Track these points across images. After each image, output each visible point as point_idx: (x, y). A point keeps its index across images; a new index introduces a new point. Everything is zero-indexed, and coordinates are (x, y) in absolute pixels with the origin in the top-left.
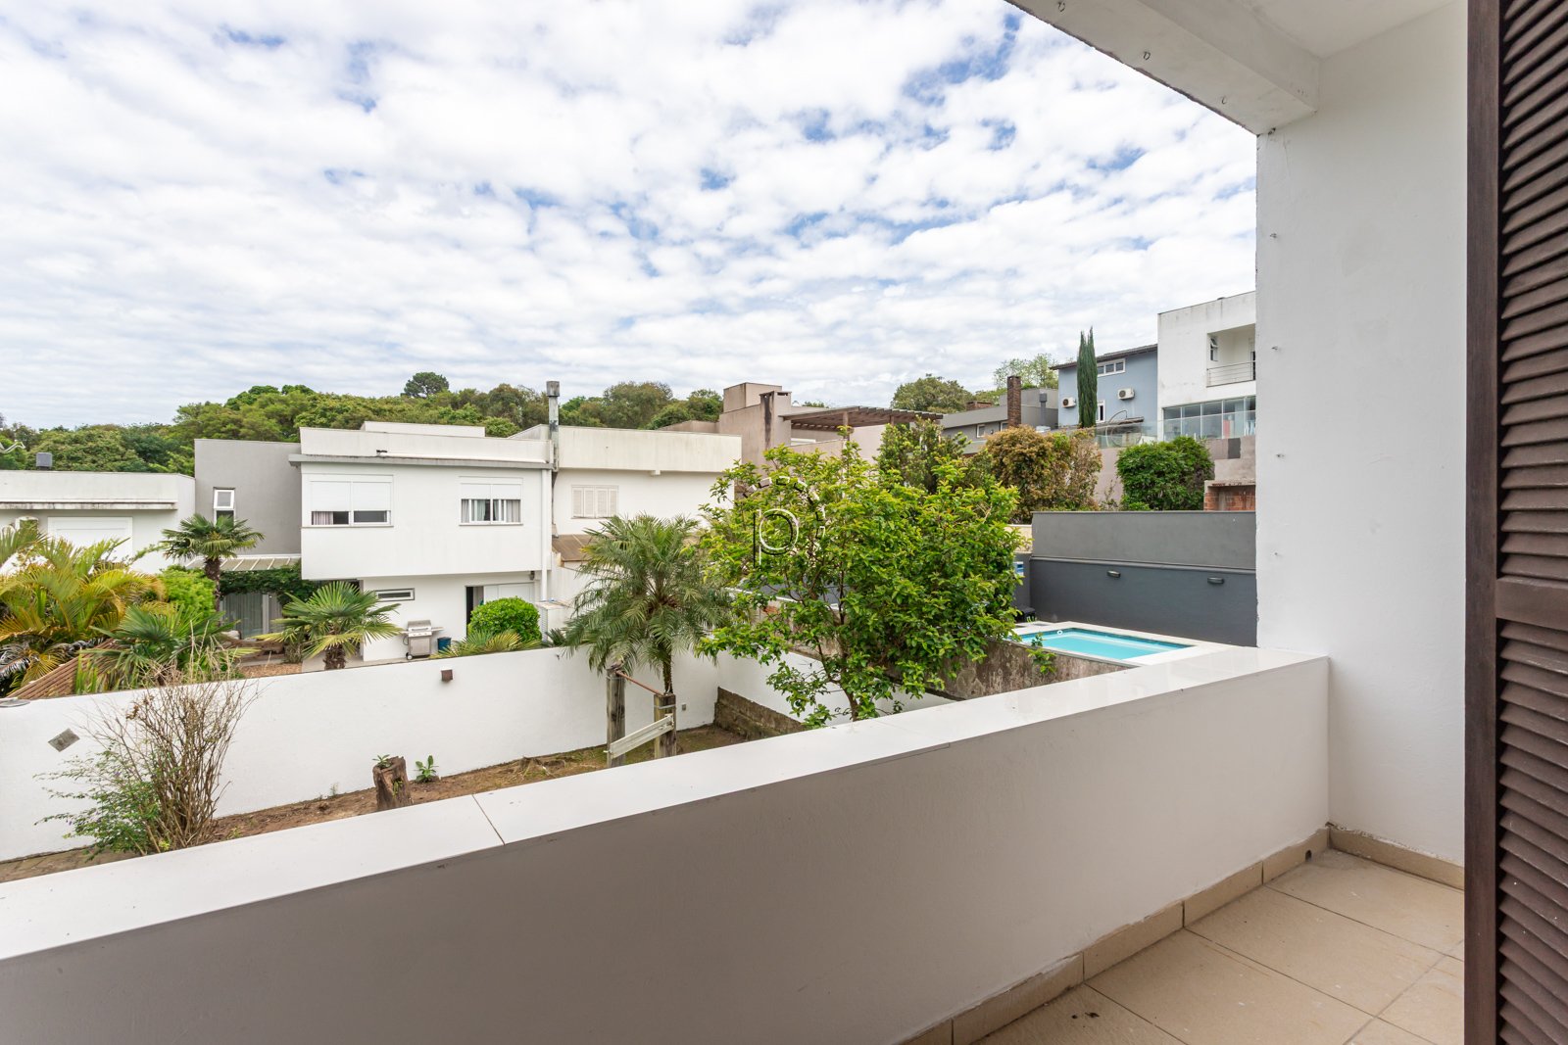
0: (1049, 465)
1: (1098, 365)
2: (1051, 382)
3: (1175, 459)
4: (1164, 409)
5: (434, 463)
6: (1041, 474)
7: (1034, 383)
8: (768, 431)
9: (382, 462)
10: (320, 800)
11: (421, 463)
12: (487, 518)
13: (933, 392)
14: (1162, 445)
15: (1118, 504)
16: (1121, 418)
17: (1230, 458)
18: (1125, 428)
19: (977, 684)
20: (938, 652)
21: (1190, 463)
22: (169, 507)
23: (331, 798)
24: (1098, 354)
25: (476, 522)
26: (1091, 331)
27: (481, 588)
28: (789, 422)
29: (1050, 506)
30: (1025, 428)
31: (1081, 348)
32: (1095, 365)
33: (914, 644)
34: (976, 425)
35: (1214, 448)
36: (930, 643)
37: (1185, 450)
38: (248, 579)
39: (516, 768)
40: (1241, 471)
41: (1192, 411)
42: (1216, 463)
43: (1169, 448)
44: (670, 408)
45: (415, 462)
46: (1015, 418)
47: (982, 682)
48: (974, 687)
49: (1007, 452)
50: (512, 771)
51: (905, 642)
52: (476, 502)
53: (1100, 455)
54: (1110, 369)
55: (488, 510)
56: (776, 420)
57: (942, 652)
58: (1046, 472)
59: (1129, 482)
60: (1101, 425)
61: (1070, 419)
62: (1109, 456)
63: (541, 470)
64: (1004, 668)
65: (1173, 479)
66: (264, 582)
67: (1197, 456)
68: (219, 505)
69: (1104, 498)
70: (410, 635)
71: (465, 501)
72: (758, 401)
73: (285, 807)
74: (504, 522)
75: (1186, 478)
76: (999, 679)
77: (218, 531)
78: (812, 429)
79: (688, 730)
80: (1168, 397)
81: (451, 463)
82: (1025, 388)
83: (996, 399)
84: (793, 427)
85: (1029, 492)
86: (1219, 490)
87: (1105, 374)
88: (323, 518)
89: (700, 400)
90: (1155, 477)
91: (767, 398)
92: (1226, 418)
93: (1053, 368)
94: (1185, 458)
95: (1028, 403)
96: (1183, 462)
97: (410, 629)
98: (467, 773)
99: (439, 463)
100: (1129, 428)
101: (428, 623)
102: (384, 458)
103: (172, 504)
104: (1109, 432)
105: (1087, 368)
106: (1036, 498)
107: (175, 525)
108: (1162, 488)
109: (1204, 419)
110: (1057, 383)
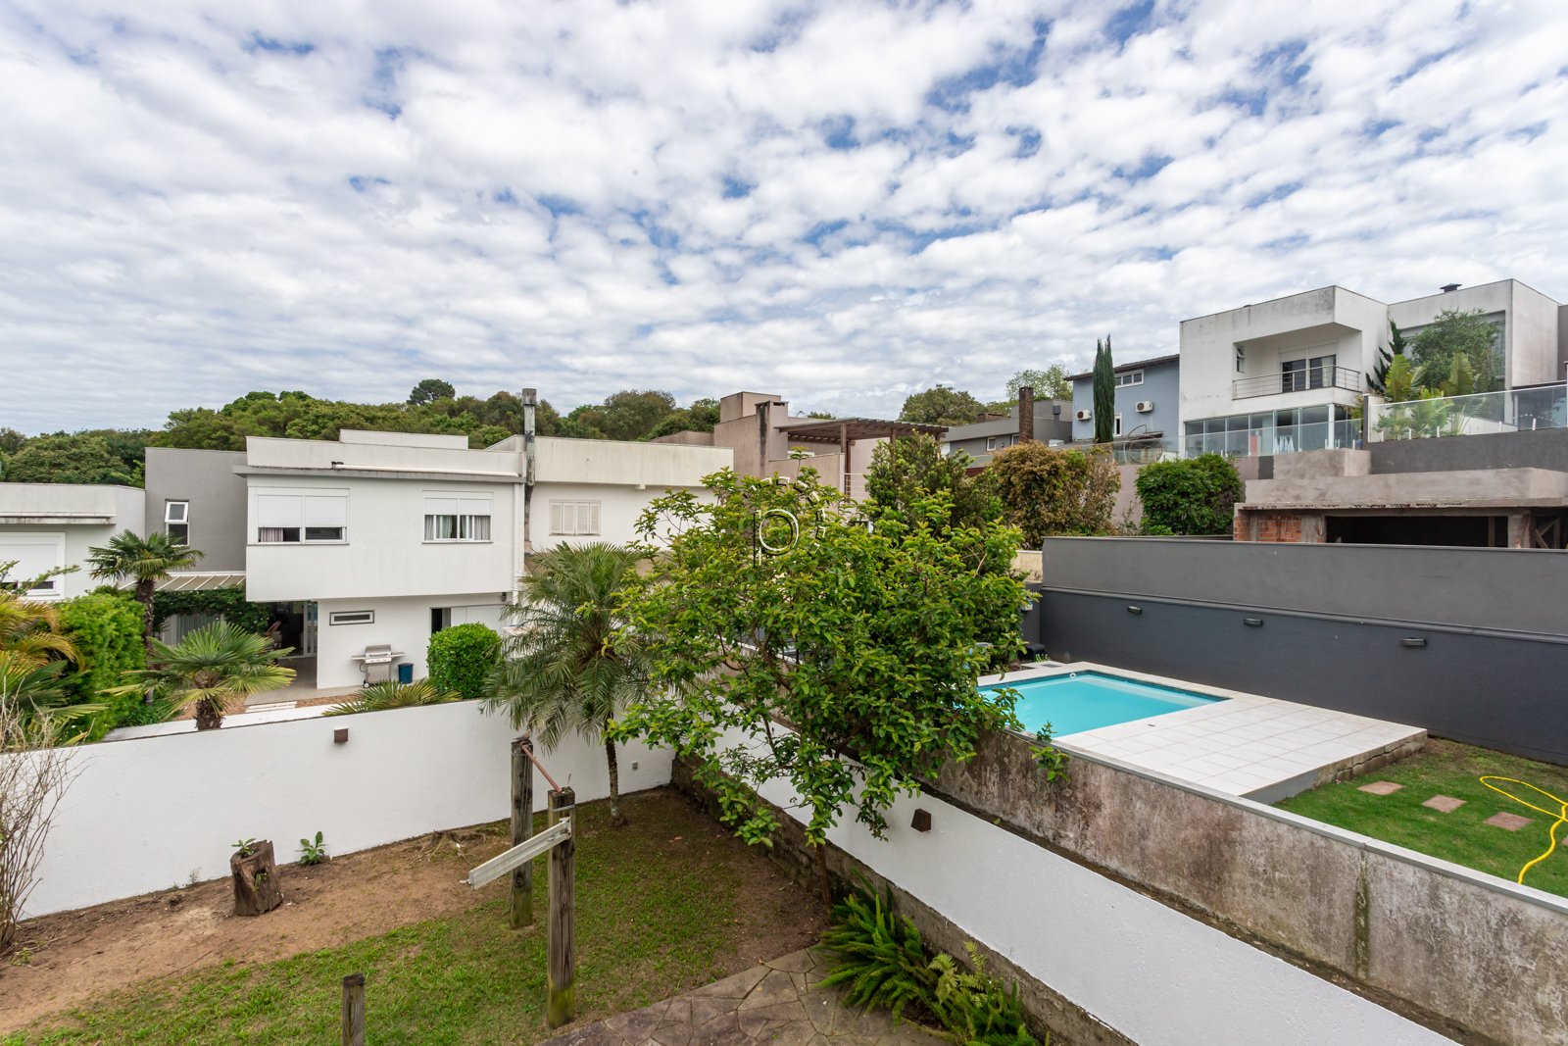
0: (1062, 485)
1: (1116, 376)
2: (1065, 393)
3: (1201, 479)
4: (1186, 423)
5: (394, 476)
6: (1054, 494)
7: (1048, 394)
8: (763, 443)
9: (337, 475)
10: (176, 889)
11: (380, 475)
12: (453, 535)
13: (943, 403)
14: (1186, 462)
15: (1138, 526)
16: (1140, 432)
17: (1261, 478)
18: (1144, 443)
19: (967, 779)
20: (912, 746)
21: (1217, 483)
22: (104, 521)
23: (190, 887)
24: (1116, 364)
25: (441, 540)
26: (1108, 339)
27: (448, 610)
28: (785, 434)
29: (1064, 530)
30: (1037, 444)
31: (1098, 357)
32: (1112, 375)
33: (882, 734)
34: (986, 438)
35: (1244, 466)
36: (902, 733)
37: (1211, 469)
38: (192, 599)
39: (424, 845)
40: (1276, 493)
41: (1215, 425)
42: (1247, 483)
43: (1193, 467)
44: (672, 417)
45: (373, 475)
46: (1026, 433)
47: (974, 777)
48: (963, 783)
49: (1015, 470)
50: (419, 848)
51: (871, 731)
52: (441, 519)
53: (1119, 474)
54: (1127, 380)
55: (454, 527)
56: (771, 432)
57: (917, 747)
58: (1059, 493)
59: (1150, 503)
60: (1117, 439)
61: (1085, 432)
62: (1128, 475)
63: (513, 484)
64: (1001, 764)
65: (1197, 500)
66: (210, 603)
67: (1225, 475)
68: (171, 518)
69: (1122, 520)
70: (368, 661)
71: (429, 517)
72: (753, 411)
73: (129, 900)
74: (472, 540)
75: (1213, 499)
76: (994, 777)
77: (150, 550)
78: (811, 441)
79: (640, 792)
80: (1189, 411)
81: (414, 476)
82: (1038, 400)
83: (1009, 411)
84: (790, 439)
85: (1039, 514)
86: (1250, 513)
87: (1122, 386)
88: (272, 535)
89: (703, 409)
90: (1178, 498)
91: (762, 408)
92: (1253, 434)
93: (1068, 379)
94: (1212, 477)
95: (1040, 416)
96: (1209, 482)
97: (368, 655)
98: (366, 851)
99: (400, 476)
100: (1149, 442)
101: (388, 648)
102: (339, 470)
103: (108, 518)
104: (1128, 446)
105: (1103, 379)
106: (1047, 521)
107: (104, 542)
108: (1186, 510)
109: (1230, 435)
110: (1071, 394)
